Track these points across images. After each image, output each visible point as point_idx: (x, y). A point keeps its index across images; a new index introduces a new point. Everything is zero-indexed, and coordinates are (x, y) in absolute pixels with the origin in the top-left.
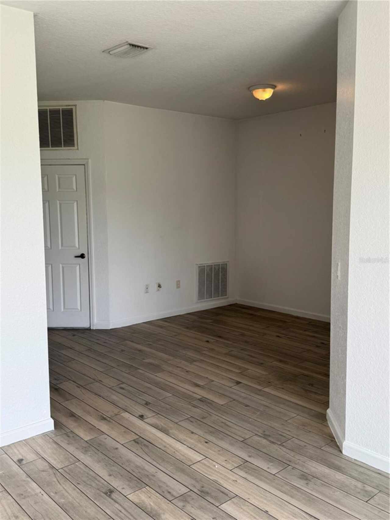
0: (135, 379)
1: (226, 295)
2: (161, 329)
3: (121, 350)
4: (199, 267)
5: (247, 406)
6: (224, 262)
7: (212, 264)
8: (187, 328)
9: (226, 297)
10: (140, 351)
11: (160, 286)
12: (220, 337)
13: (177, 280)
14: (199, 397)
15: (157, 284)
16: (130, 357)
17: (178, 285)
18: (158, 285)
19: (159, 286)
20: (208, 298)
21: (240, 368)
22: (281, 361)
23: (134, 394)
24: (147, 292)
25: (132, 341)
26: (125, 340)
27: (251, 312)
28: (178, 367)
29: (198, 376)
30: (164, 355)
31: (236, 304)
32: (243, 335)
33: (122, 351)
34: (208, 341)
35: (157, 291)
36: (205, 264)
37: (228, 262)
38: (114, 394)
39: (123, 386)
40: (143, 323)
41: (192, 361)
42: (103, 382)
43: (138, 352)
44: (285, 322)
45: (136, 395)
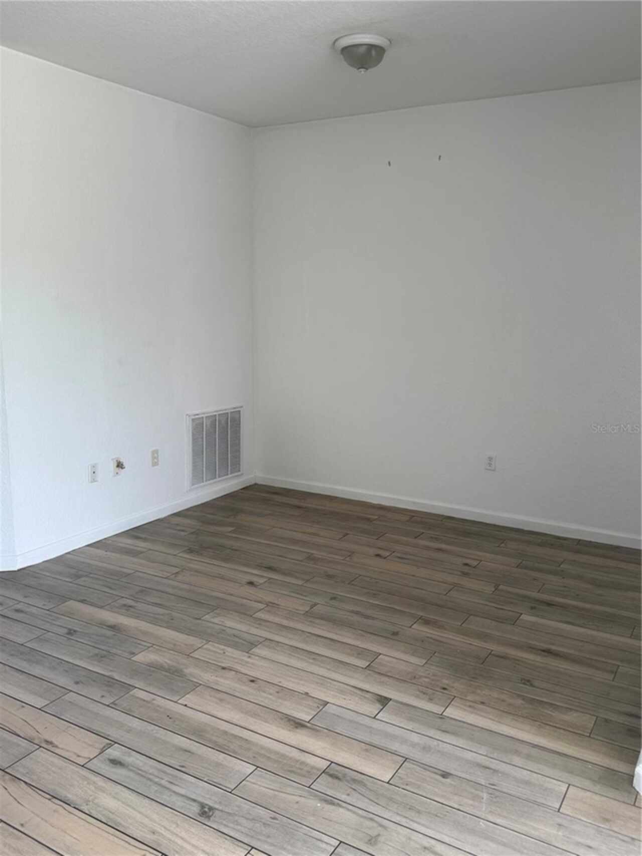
0: (136, 724)
1: (239, 471)
2: (135, 560)
3: (66, 631)
4: (193, 420)
5: (445, 775)
6: (235, 408)
7: (215, 414)
8: (191, 551)
9: (239, 473)
10: (113, 627)
11: (122, 465)
12: (270, 569)
13: (154, 448)
14: (323, 764)
15: (115, 461)
16: (97, 651)
17: (156, 460)
18: (116, 465)
19: (120, 465)
20: (209, 480)
21: (360, 653)
22: (427, 622)
23: (157, 780)
24: (94, 480)
25: (83, 601)
26: (64, 598)
27: (295, 502)
28: (224, 668)
29: (282, 691)
30: (178, 634)
31: (256, 484)
32: (311, 558)
33: (71, 632)
34: (251, 583)
35: (115, 476)
36: (204, 414)
37: (242, 407)
38: (102, 790)
39: (115, 752)
40: (88, 546)
41: (248, 646)
42: (56, 747)
43: (109, 633)
44: (368, 520)
45: (163, 782)
